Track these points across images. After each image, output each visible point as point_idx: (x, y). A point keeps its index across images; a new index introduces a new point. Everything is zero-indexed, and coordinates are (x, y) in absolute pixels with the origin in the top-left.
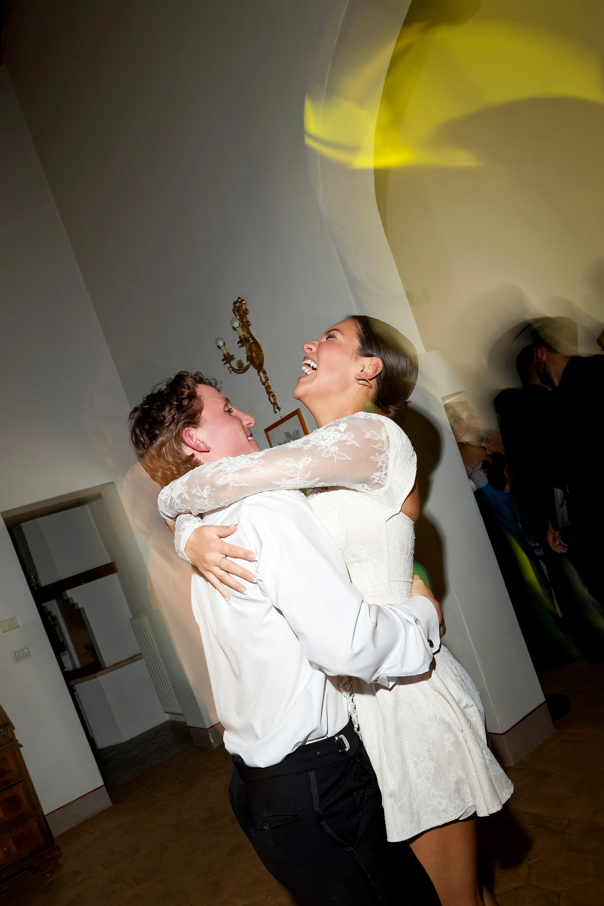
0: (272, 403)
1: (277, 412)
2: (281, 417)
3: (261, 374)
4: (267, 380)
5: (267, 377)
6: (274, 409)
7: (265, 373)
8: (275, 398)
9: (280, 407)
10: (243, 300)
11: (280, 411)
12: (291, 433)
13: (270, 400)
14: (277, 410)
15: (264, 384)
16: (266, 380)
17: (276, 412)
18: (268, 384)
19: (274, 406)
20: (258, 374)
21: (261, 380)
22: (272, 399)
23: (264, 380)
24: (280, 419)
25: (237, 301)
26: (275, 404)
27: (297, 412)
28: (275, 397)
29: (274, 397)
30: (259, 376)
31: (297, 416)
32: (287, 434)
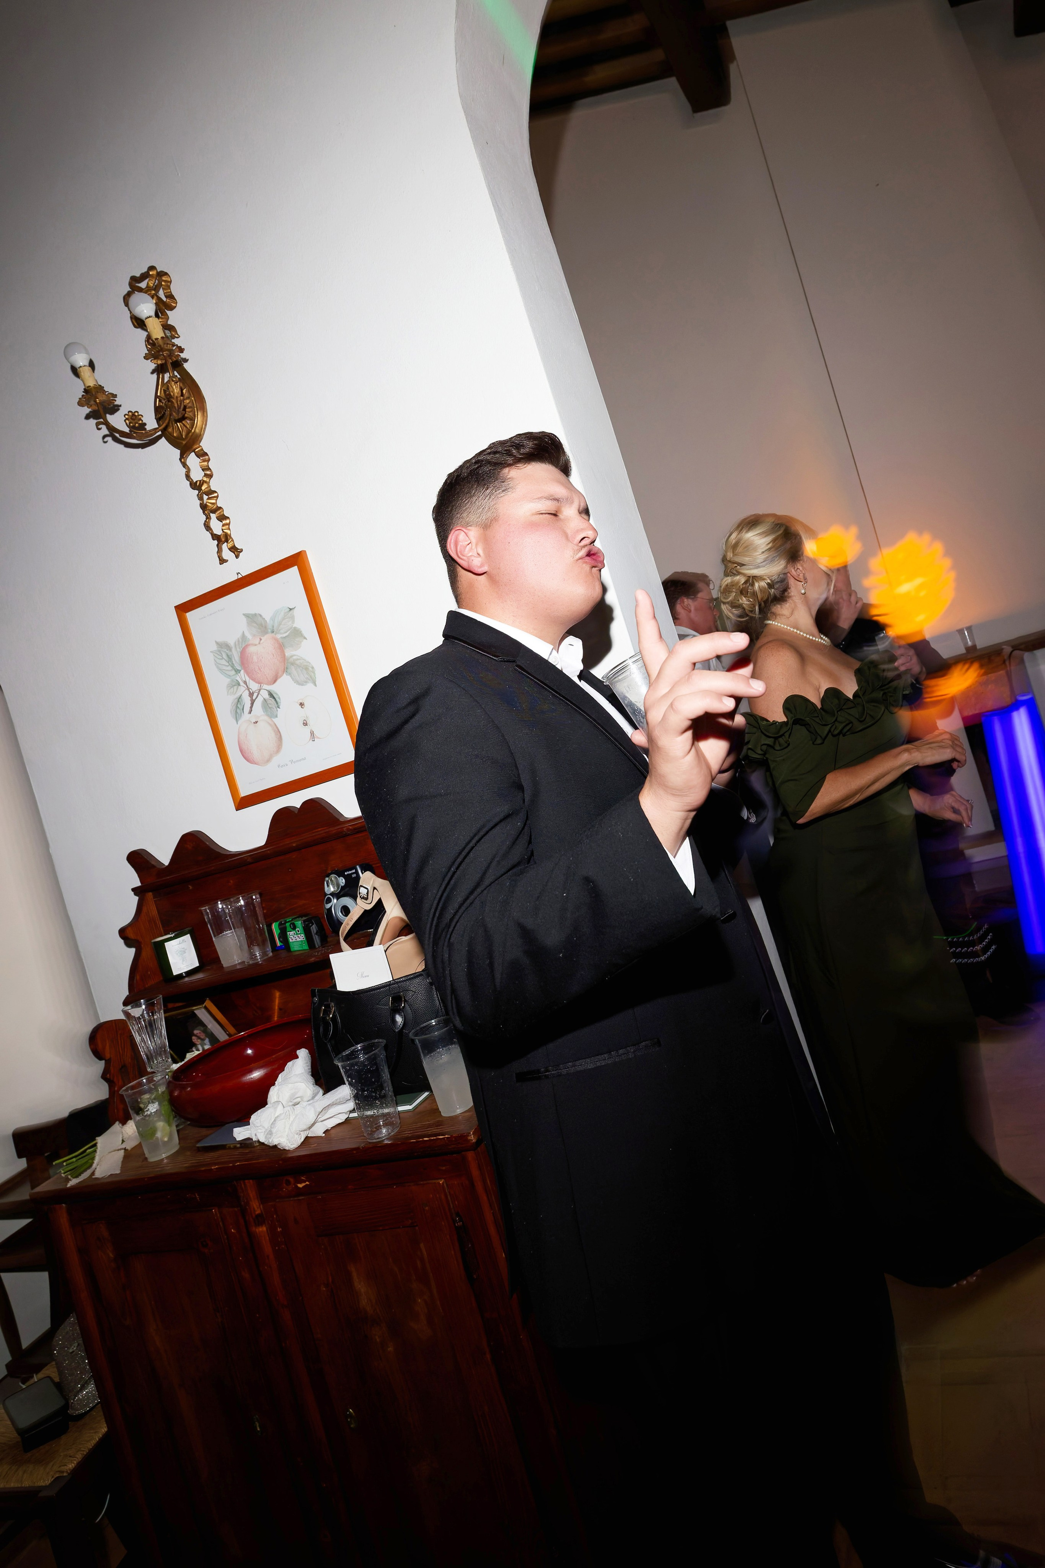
0: (215, 537)
1: (226, 561)
2: (238, 574)
3: (193, 460)
4: (208, 473)
5: (209, 469)
6: (220, 551)
7: (202, 454)
8: (229, 524)
9: (238, 545)
10: (162, 274)
11: (237, 557)
12: (267, 617)
13: (207, 527)
14: (227, 554)
15: (195, 486)
16: (206, 475)
17: (222, 561)
18: (209, 486)
19: (219, 546)
20: (180, 460)
21: (188, 476)
22: (217, 527)
23: (197, 475)
24: (236, 577)
25: (144, 276)
26: (221, 539)
27: (292, 561)
28: (228, 521)
29: (224, 522)
30: (184, 465)
31: (295, 569)
32: (253, 619)
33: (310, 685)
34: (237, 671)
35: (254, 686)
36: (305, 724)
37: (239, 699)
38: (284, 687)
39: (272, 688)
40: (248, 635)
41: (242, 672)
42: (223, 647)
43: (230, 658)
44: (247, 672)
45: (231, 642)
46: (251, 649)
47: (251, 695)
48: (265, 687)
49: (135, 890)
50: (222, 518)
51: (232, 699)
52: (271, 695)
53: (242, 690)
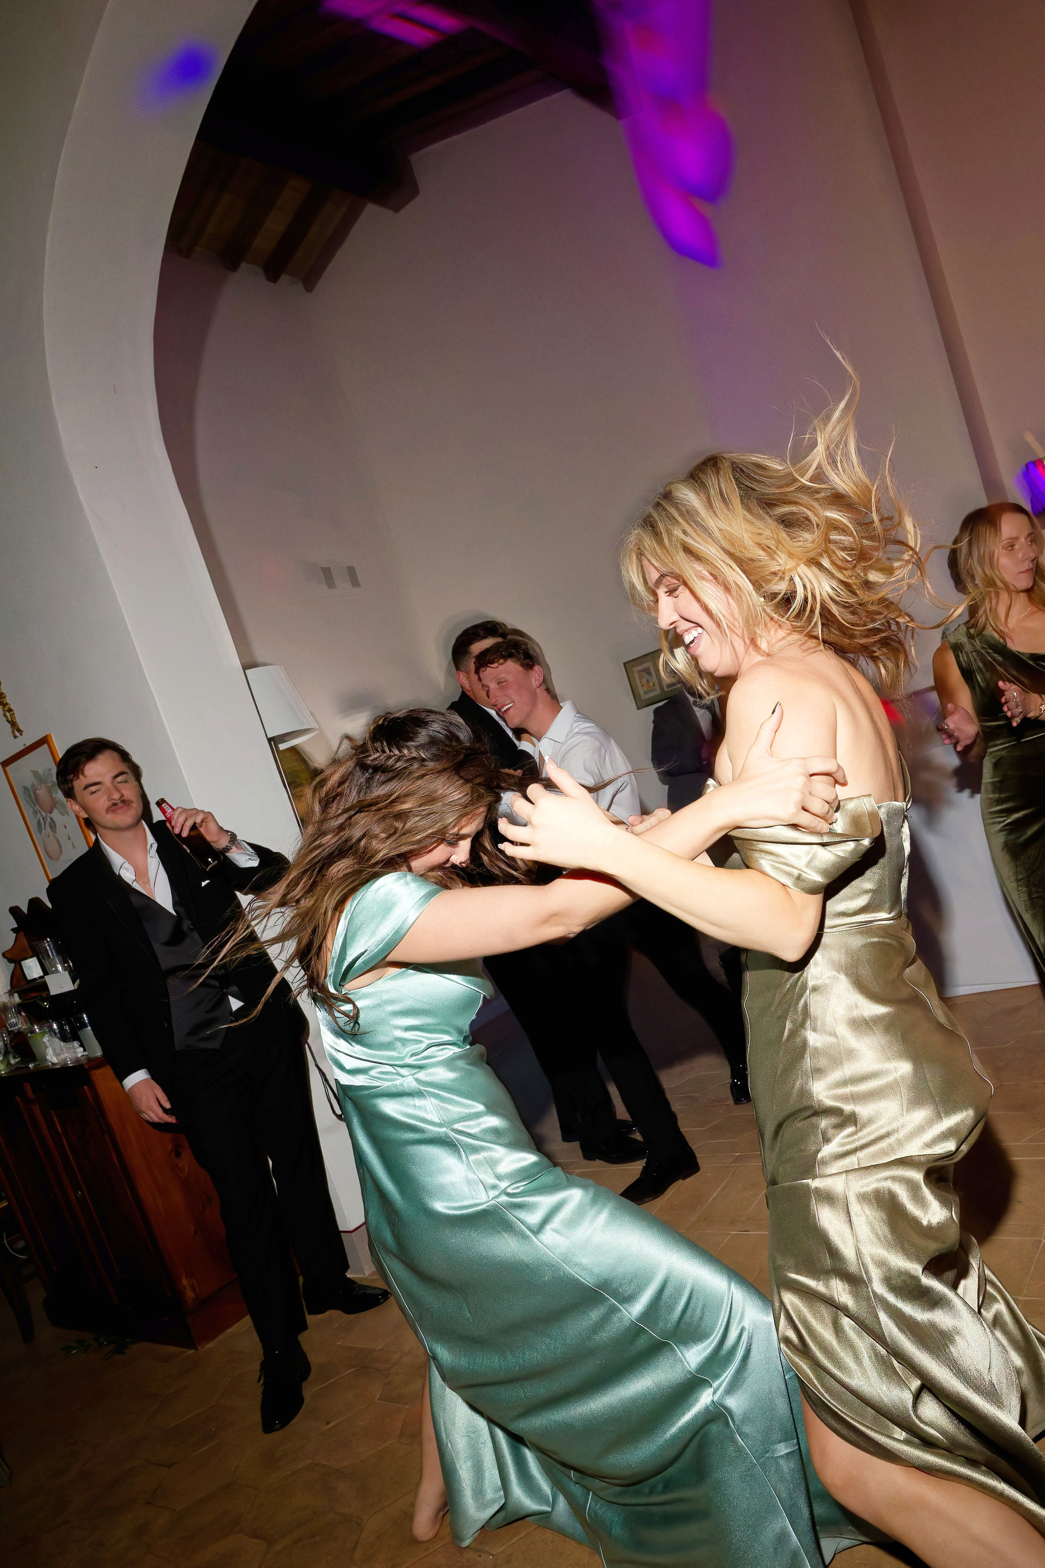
0: (9, 721)
1: (18, 737)
2: (24, 745)
6: (13, 732)
8: (13, 714)
9: (21, 728)
11: (21, 735)
12: (41, 773)
13: (5, 715)
14: (17, 734)
17: (15, 737)
19: (12, 728)
22: (8, 714)
24: (24, 747)
26: (13, 724)
27: (44, 741)
29: (11, 713)
31: (45, 746)
32: (35, 773)
33: (66, 816)
34: (35, 805)
35: (44, 814)
36: (69, 839)
37: (39, 822)
38: (56, 815)
39: (51, 815)
40: (35, 783)
41: (37, 805)
42: (26, 788)
43: (30, 797)
44: (40, 806)
45: (29, 785)
46: (38, 792)
47: (43, 819)
48: (48, 815)
49: (13, 930)
50: (10, 710)
51: (36, 821)
52: (51, 819)
53: (39, 815)
